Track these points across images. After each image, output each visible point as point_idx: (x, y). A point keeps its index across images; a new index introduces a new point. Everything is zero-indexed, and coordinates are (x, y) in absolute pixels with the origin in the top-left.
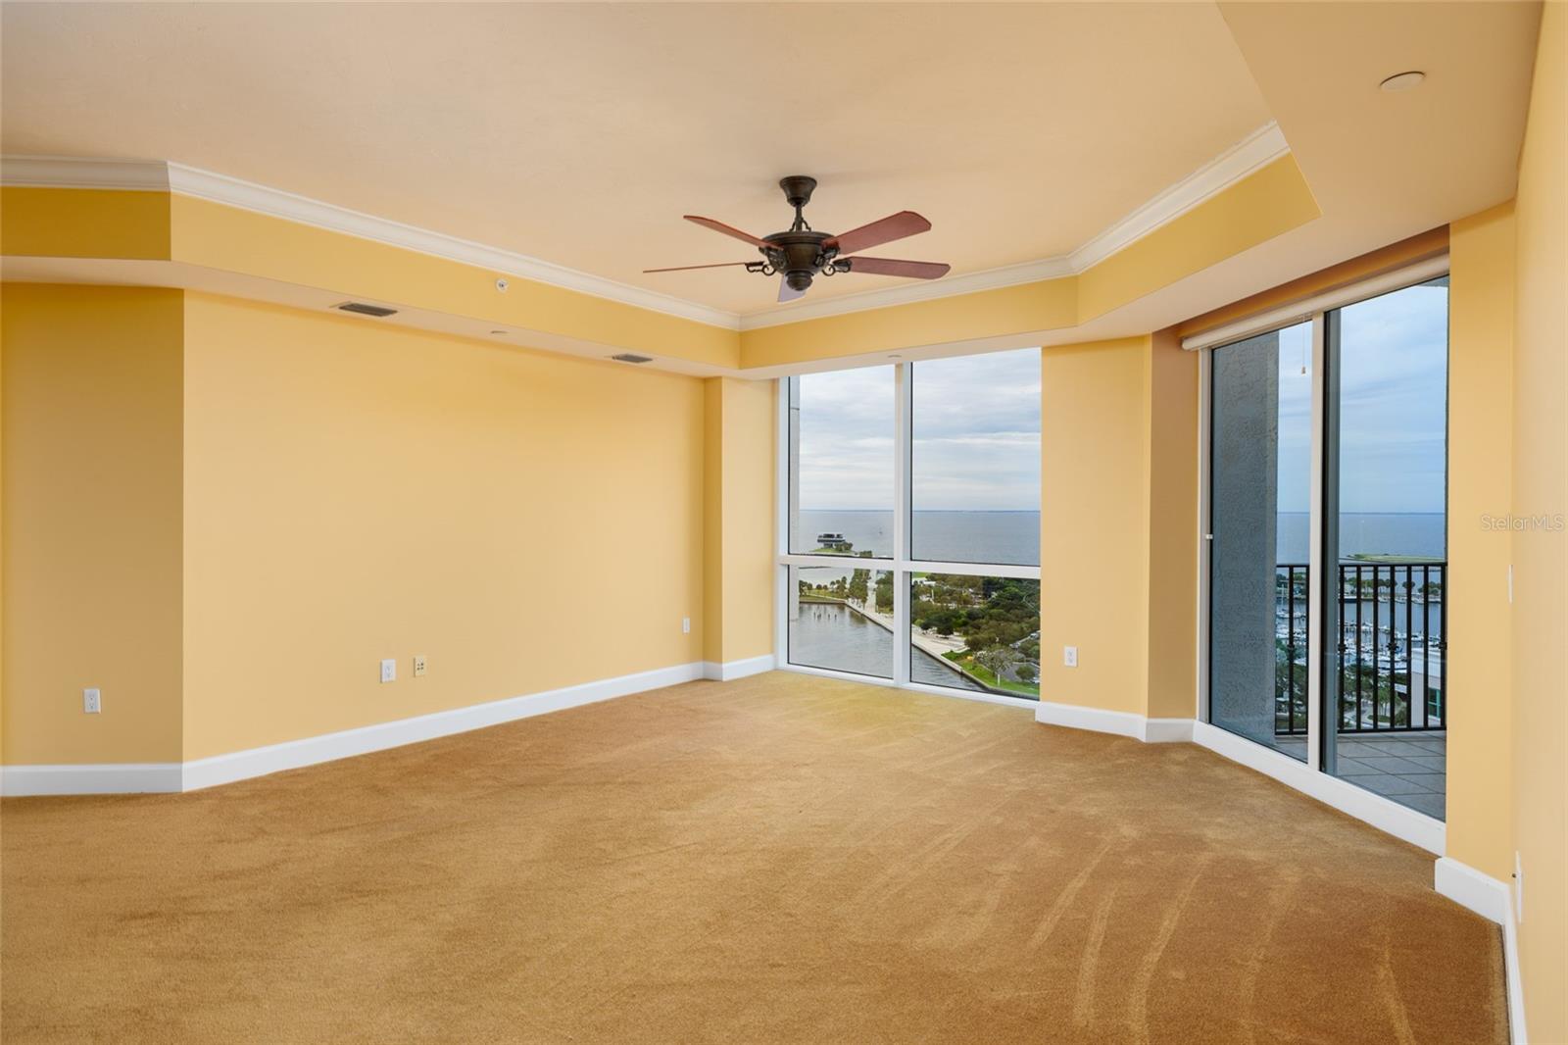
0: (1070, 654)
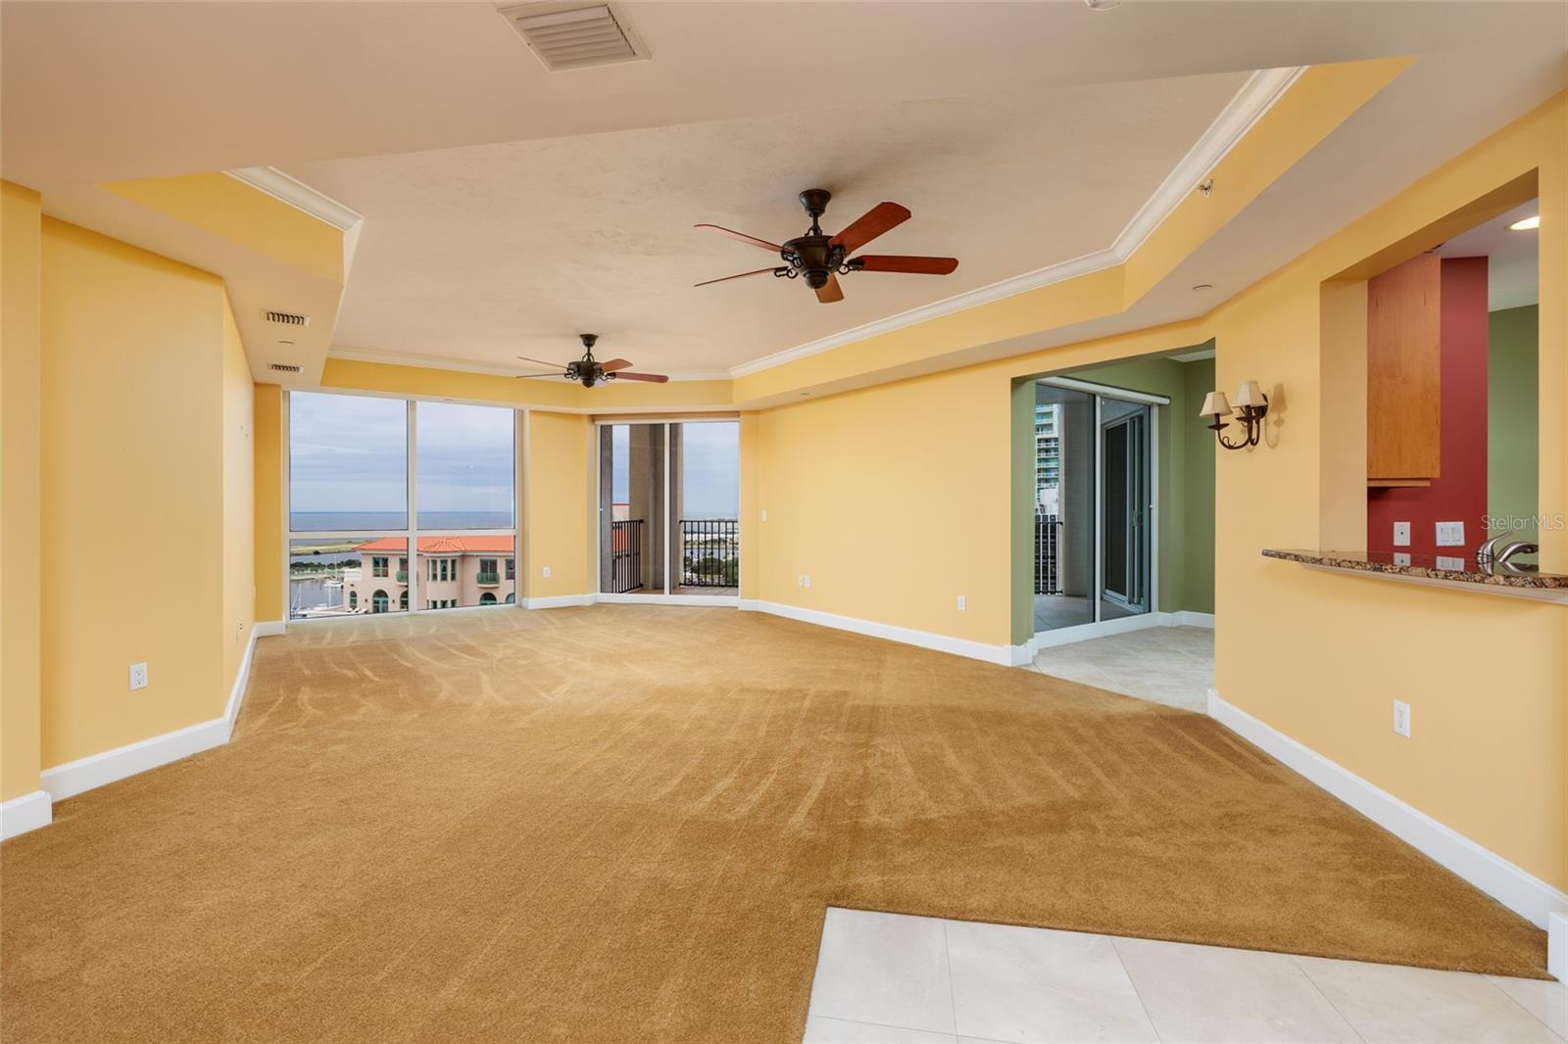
0: (546, 571)
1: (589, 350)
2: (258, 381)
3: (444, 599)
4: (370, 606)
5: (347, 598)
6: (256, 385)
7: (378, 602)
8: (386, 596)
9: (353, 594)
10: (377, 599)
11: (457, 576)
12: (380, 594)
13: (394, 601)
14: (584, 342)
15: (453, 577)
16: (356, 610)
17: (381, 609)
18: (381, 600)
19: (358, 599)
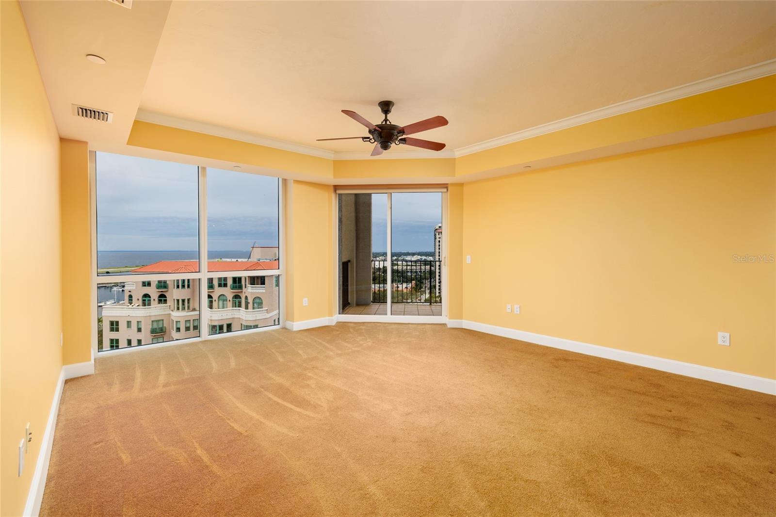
1: (386, 117)
2: (63, 136)
3: (183, 298)
4: (140, 302)
5: (127, 298)
6: (63, 140)
7: (145, 300)
8: (150, 297)
9: (130, 296)
10: (144, 299)
11: (191, 286)
12: (146, 296)
13: (154, 300)
14: (382, 109)
15: (188, 286)
16: (132, 305)
17: (147, 304)
18: (147, 299)
19: (133, 298)
